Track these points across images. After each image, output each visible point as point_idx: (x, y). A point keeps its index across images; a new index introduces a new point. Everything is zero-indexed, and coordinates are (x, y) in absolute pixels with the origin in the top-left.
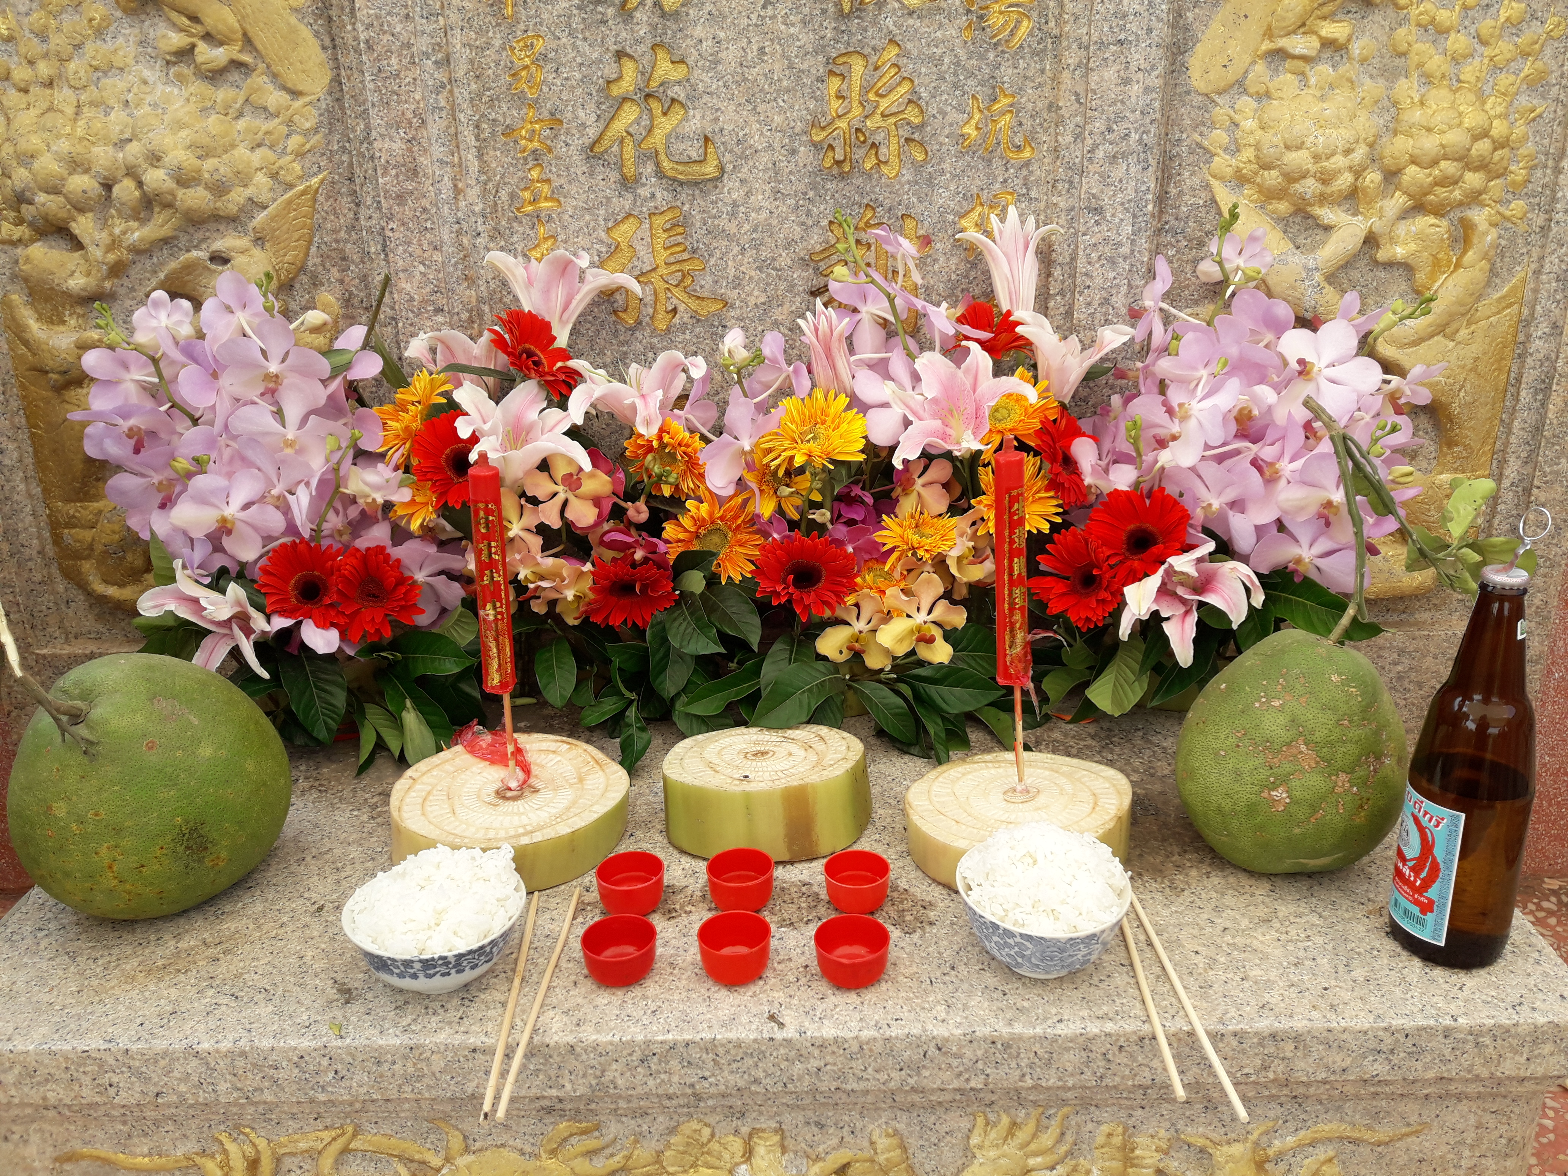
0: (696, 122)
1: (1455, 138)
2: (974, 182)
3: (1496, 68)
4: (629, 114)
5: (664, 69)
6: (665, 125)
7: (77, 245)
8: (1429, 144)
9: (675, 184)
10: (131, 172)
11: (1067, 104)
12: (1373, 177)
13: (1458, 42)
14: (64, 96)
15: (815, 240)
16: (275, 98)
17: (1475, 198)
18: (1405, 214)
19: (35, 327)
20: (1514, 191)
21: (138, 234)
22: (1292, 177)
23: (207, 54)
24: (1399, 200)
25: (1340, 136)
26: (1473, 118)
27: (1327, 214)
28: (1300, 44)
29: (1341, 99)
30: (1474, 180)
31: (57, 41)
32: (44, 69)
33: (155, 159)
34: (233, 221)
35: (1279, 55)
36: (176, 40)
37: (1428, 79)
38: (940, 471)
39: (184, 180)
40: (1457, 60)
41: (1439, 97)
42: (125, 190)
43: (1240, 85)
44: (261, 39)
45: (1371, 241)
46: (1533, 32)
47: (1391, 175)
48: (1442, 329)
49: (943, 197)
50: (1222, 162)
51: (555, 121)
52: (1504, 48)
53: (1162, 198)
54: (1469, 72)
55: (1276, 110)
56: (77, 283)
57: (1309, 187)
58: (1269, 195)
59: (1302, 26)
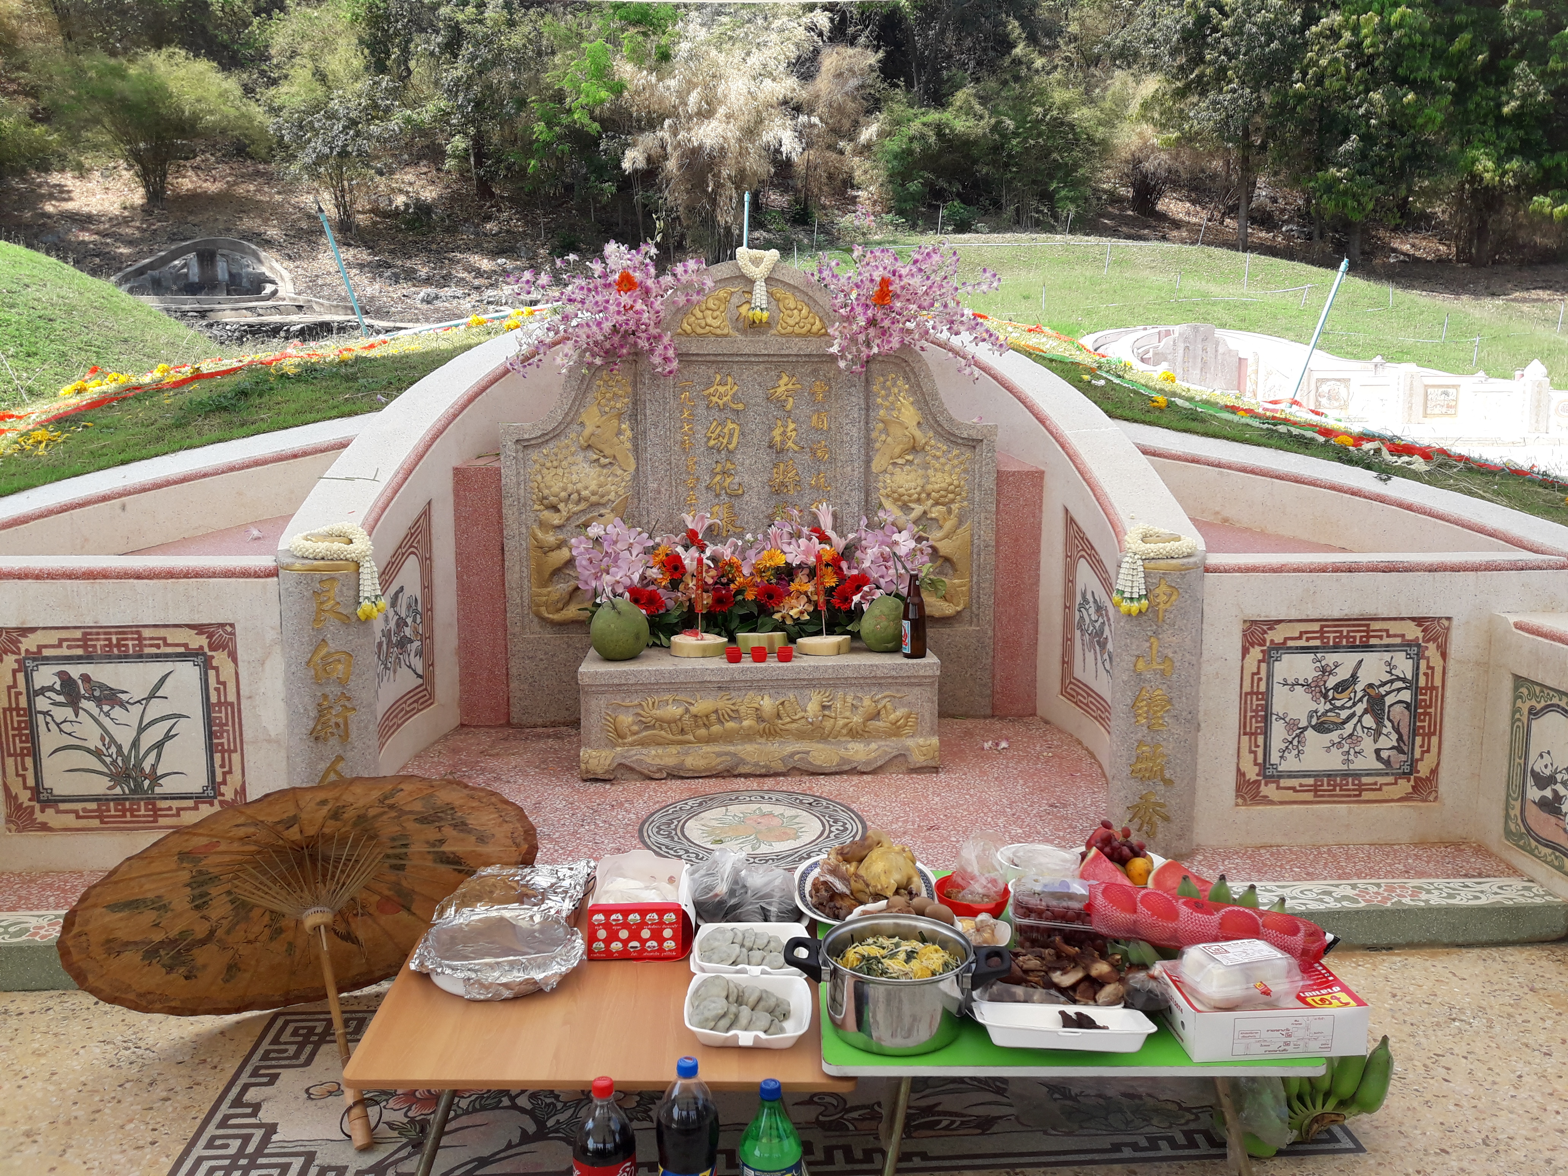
0: (737, 480)
1: (944, 485)
2: (815, 496)
3: (954, 467)
4: (718, 477)
5: (729, 465)
6: (728, 480)
7: (558, 510)
8: (937, 487)
9: (730, 496)
10: (578, 492)
11: (839, 476)
12: (924, 495)
13: (942, 460)
14: (560, 471)
15: (770, 511)
16: (619, 472)
17: (952, 501)
18: (933, 506)
19: (540, 535)
20: (964, 499)
21: (576, 509)
22: (901, 495)
23: (603, 461)
24: (930, 502)
25: (913, 484)
26: (948, 480)
27: (912, 505)
28: (900, 461)
29: (913, 475)
30: (951, 496)
31: (560, 456)
32: (555, 463)
33: (586, 488)
34: (604, 505)
35: (894, 464)
36: (595, 457)
37: (936, 470)
38: (806, 571)
39: (594, 493)
40: (943, 465)
41: (939, 475)
42: (575, 496)
43: (885, 471)
44: (618, 457)
45: (925, 513)
46: (963, 457)
47: (929, 495)
48: (947, 537)
49: (806, 500)
50: (882, 491)
51: (698, 478)
52: (956, 462)
53: (867, 501)
54: (947, 468)
55: (895, 477)
56: (556, 522)
57: (906, 498)
58: (896, 500)
59: (900, 457)
